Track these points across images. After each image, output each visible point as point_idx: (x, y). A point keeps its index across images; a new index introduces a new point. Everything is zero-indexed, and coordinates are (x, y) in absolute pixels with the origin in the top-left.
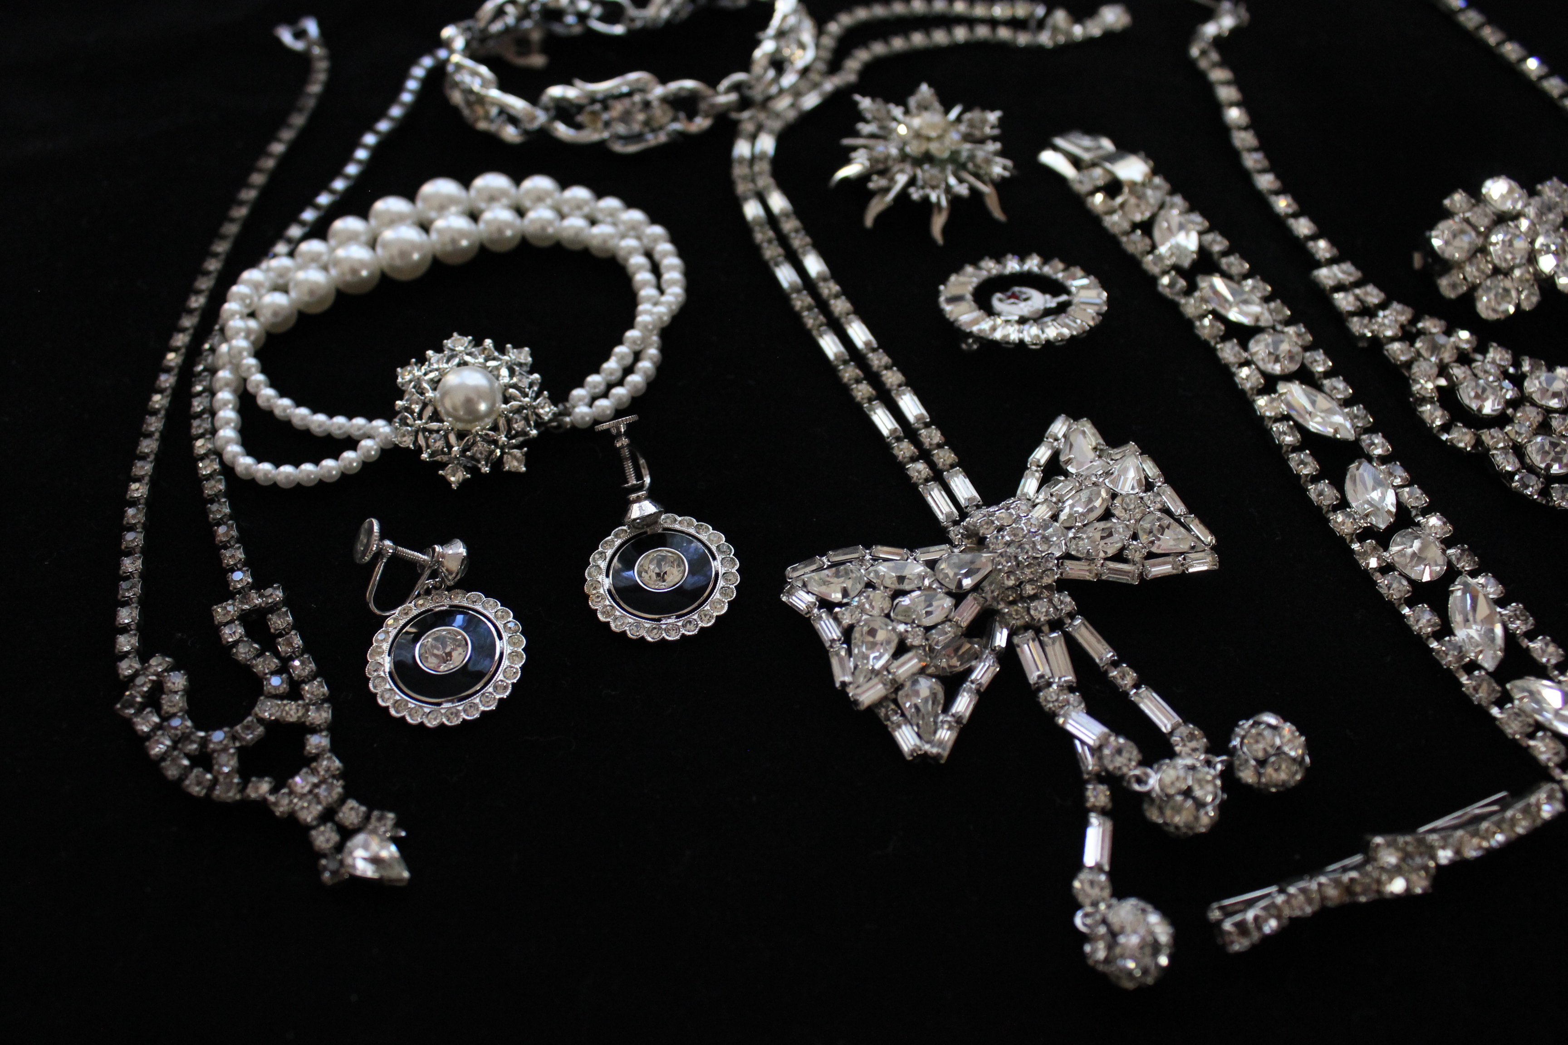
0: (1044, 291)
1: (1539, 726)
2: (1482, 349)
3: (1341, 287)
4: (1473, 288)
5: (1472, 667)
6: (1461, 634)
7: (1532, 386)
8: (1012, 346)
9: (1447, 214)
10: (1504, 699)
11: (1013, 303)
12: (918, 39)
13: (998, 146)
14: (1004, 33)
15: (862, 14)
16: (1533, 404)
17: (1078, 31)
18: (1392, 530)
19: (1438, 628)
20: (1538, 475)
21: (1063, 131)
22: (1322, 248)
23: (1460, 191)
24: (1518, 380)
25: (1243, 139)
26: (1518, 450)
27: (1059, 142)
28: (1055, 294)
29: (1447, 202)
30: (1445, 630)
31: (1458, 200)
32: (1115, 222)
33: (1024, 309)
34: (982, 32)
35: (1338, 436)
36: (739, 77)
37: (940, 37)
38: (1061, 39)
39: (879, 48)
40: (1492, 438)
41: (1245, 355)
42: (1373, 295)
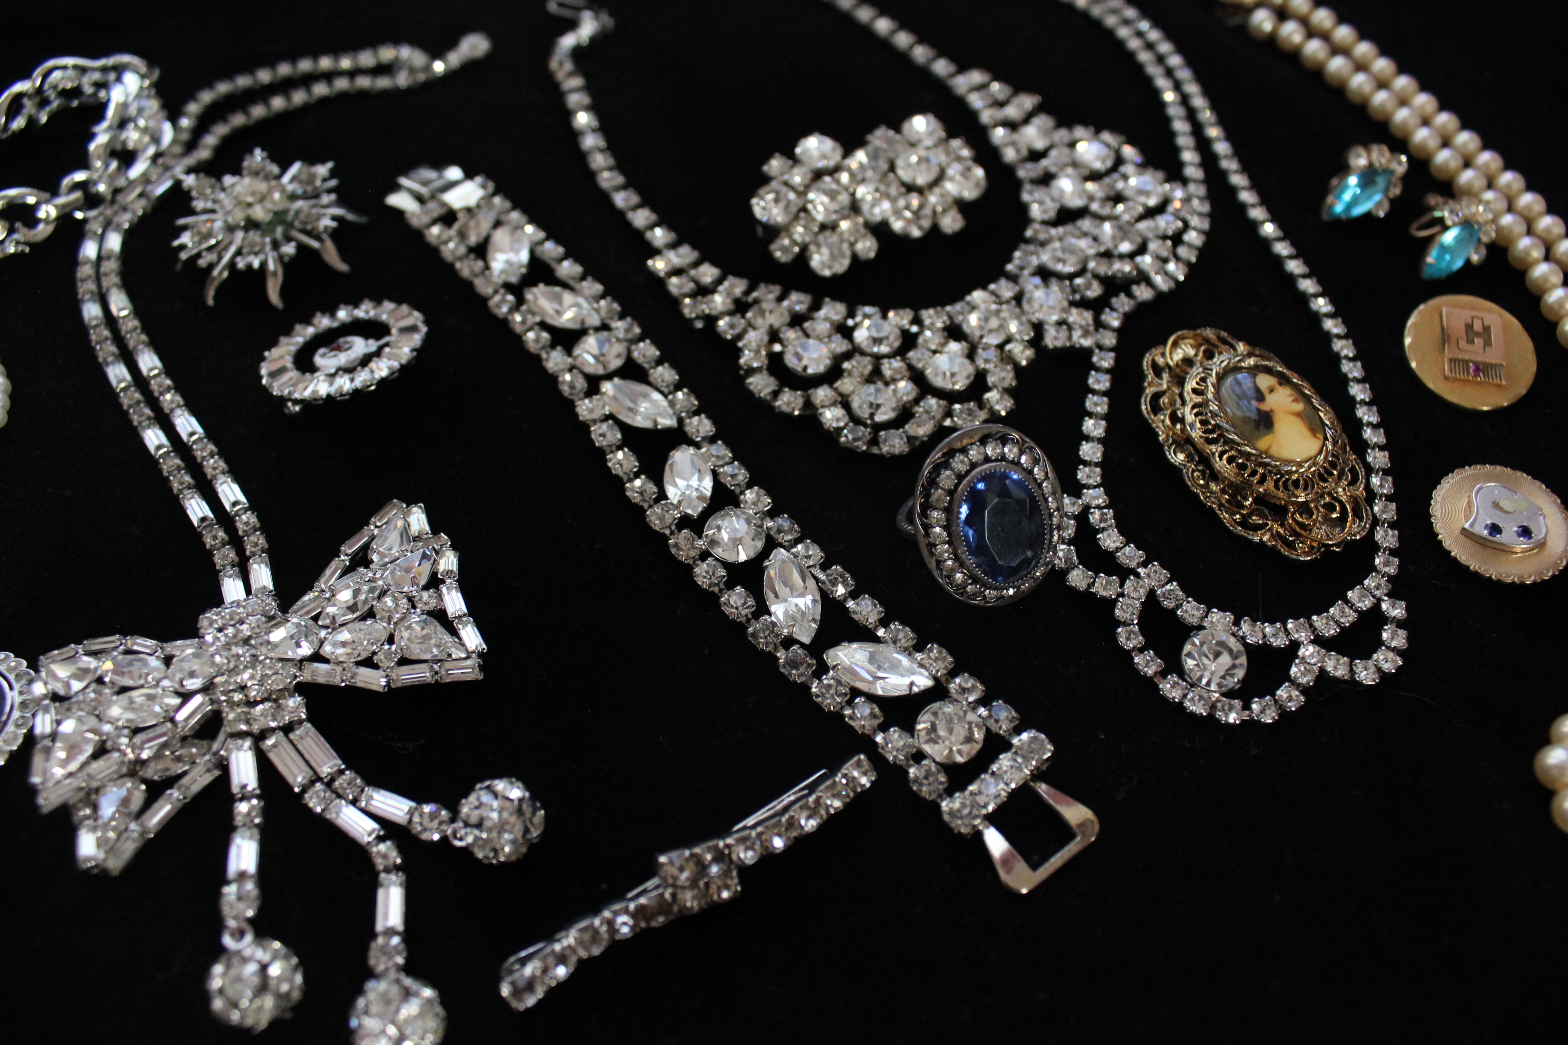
0: (366, 336)
1: (855, 692)
2: (816, 306)
3: (678, 272)
4: (804, 248)
5: (789, 642)
6: (778, 610)
7: (861, 336)
8: (321, 402)
9: (766, 180)
10: (822, 669)
11: (335, 356)
12: (278, 103)
13: (333, 197)
14: (364, 82)
15: (223, 88)
16: (863, 353)
17: (439, 67)
18: (706, 515)
19: (754, 609)
20: (865, 425)
21: (406, 170)
22: (659, 235)
23: (777, 155)
24: (845, 331)
25: (590, 141)
26: (845, 403)
27: (404, 181)
28: (378, 338)
29: (765, 168)
30: (762, 609)
31: (775, 165)
32: (451, 249)
33: (343, 359)
34: (342, 84)
35: (659, 427)
36: (80, 176)
37: (299, 97)
38: (421, 77)
39: (238, 120)
40: (822, 394)
41: (570, 360)
42: (708, 273)
